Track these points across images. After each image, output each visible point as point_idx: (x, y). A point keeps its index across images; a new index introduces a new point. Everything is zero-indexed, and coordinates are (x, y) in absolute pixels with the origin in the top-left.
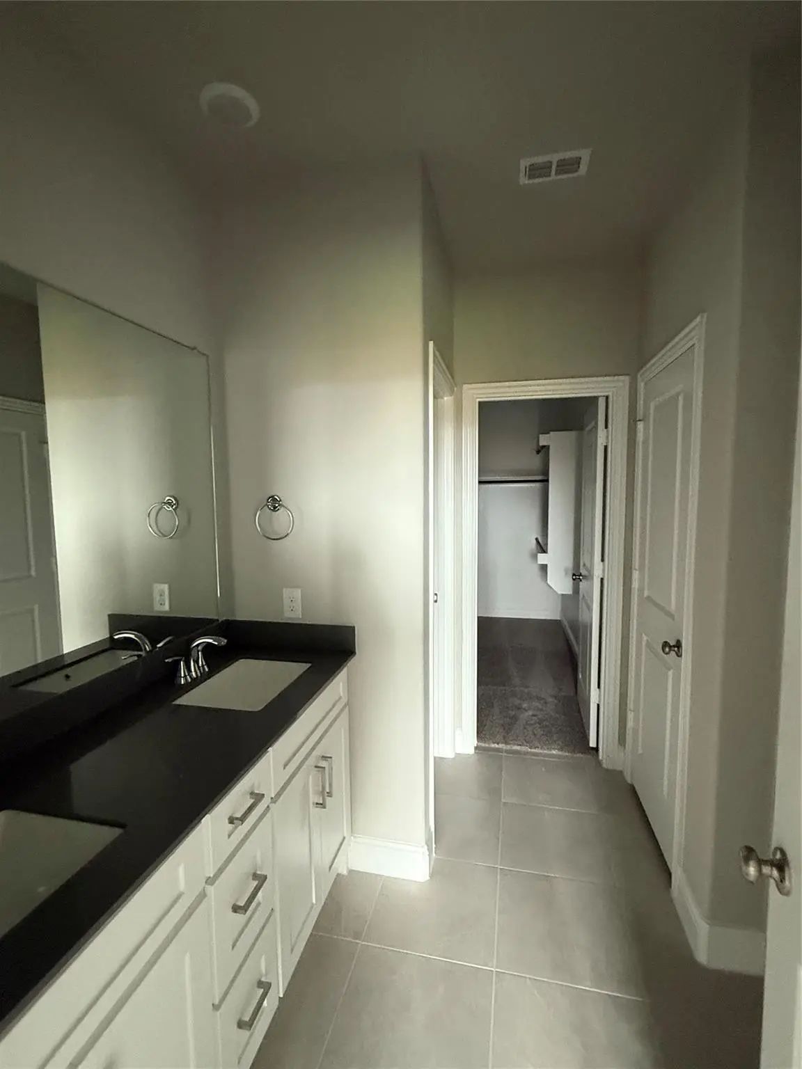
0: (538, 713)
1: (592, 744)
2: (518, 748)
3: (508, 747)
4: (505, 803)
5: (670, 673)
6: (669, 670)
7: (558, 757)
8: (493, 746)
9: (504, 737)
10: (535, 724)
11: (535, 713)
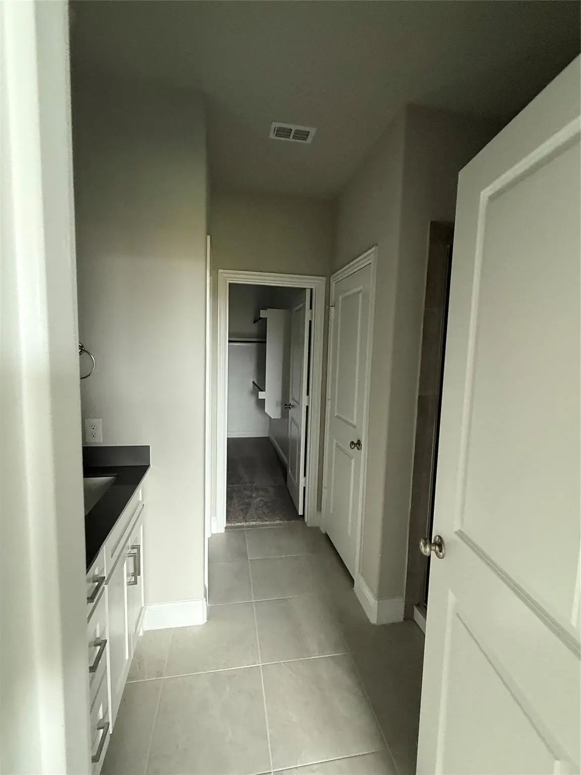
0: (264, 499)
1: (301, 513)
2: (254, 523)
3: (248, 523)
4: (250, 560)
5: (353, 461)
6: (352, 459)
7: (280, 524)
8: (237, 524)
9: (244, 518)
10: (262, 506)
11: (262, 498)
